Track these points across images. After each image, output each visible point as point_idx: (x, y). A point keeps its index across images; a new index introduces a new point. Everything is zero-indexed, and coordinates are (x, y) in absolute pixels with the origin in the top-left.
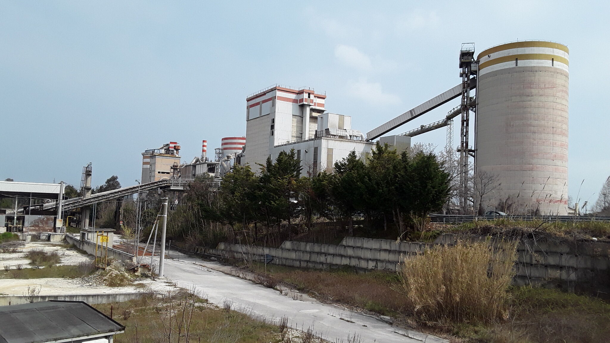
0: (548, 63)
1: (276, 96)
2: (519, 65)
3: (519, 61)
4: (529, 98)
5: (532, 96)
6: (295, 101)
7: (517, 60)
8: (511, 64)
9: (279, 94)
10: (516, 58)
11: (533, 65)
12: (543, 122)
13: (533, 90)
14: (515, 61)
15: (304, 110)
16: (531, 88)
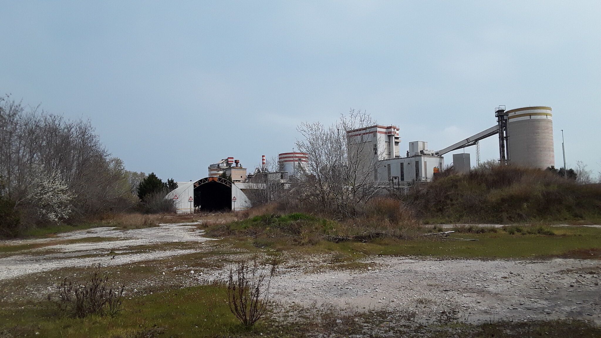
0: (544, 117)
1: (377, 131)
2: (532, 118)
3: (531, 116)
4: (538, 134)
5: (539, 133)
6: (386, 133)
7: (530, 116)
8: (528, 118)
9: (378, 129)
10: (530, 115)
11: (538, 118)
12: (544, 146)
13: (539, 130)
14: (529, 116)
15: (391, 138)
16: (539, 129)
